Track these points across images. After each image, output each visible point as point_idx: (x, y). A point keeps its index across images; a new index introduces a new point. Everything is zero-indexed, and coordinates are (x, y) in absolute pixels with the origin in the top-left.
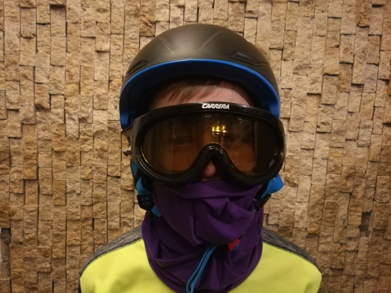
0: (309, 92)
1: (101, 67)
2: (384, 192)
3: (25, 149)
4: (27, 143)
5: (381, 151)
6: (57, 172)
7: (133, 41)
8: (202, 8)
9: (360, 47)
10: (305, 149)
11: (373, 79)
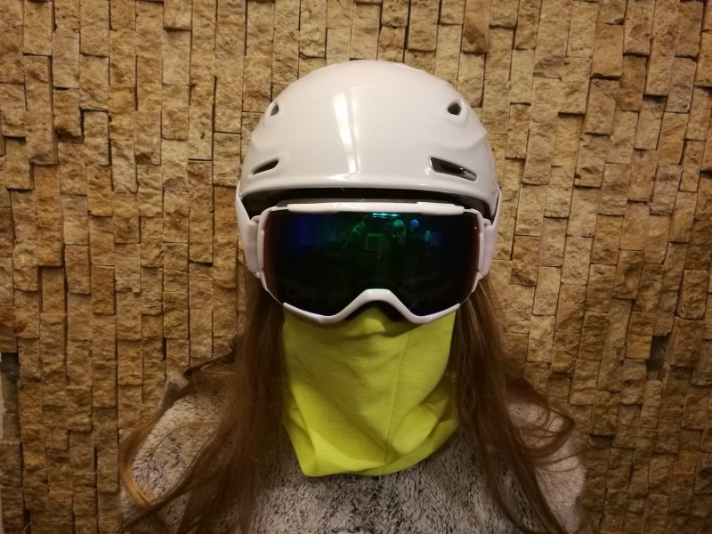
0: (563, 111)
1: (176, 60)
2: (695, 299)
3: (39, 212)
4: (43, 201)
5: (694, 223)
6: (99, 254)
7: (233, 9)
9: (665, 24)
10: (552, 218)
11: (686, 87)
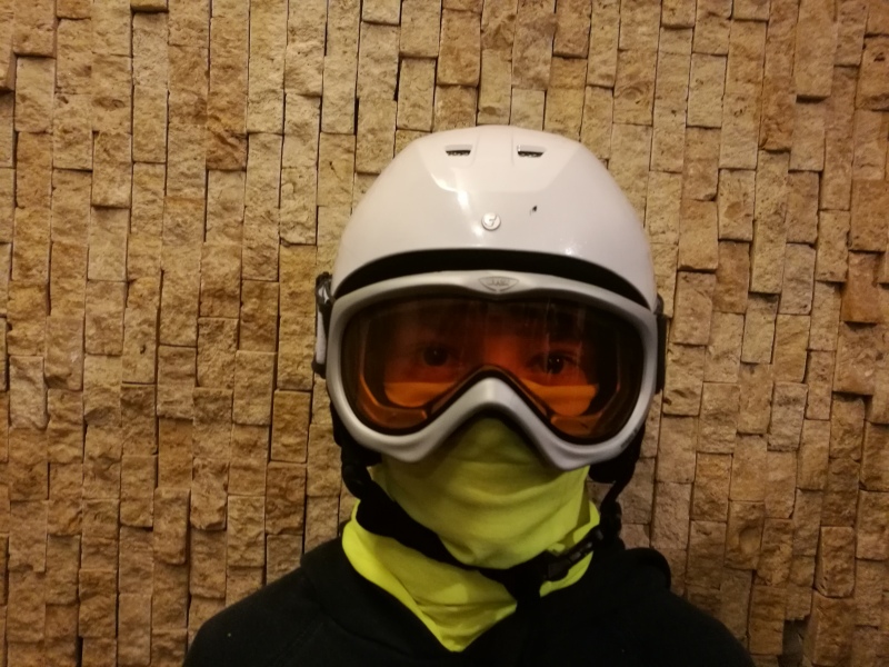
1: (108, 247)
2: (839, 569)
5: (830, 462)
7: (189, 181)
8: (367, 101)
9: (769, 201)
11: (803, 282)
